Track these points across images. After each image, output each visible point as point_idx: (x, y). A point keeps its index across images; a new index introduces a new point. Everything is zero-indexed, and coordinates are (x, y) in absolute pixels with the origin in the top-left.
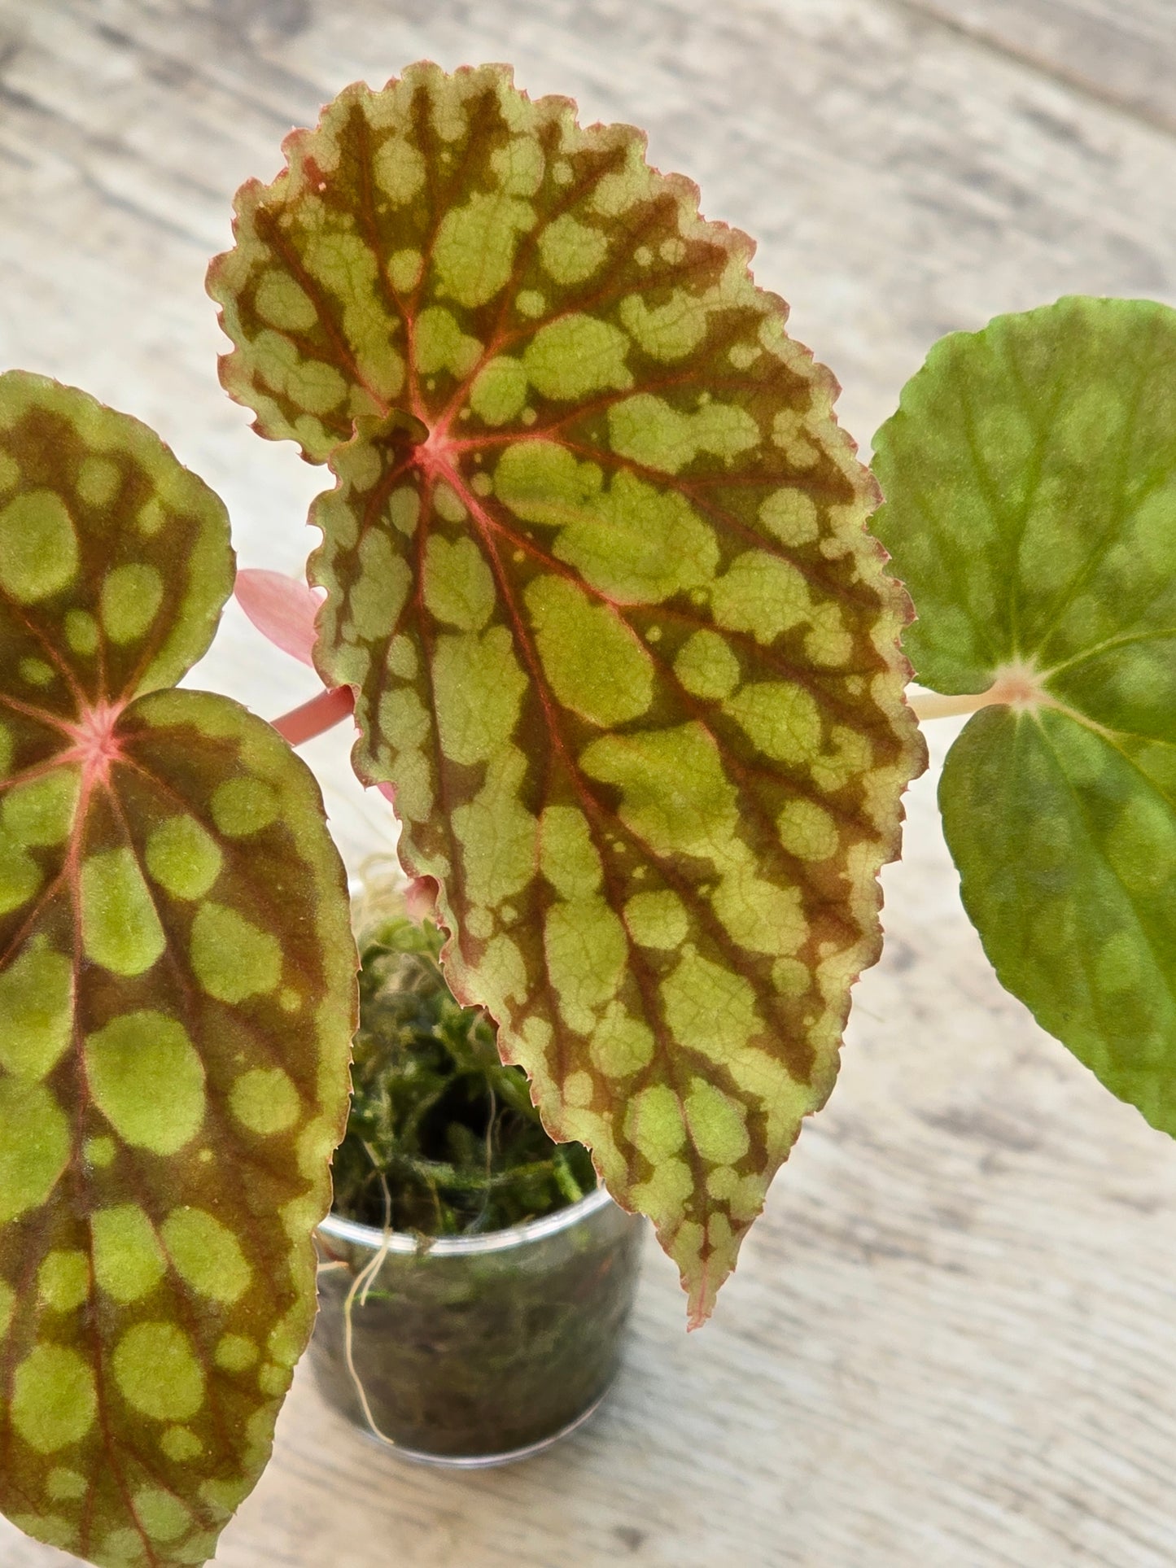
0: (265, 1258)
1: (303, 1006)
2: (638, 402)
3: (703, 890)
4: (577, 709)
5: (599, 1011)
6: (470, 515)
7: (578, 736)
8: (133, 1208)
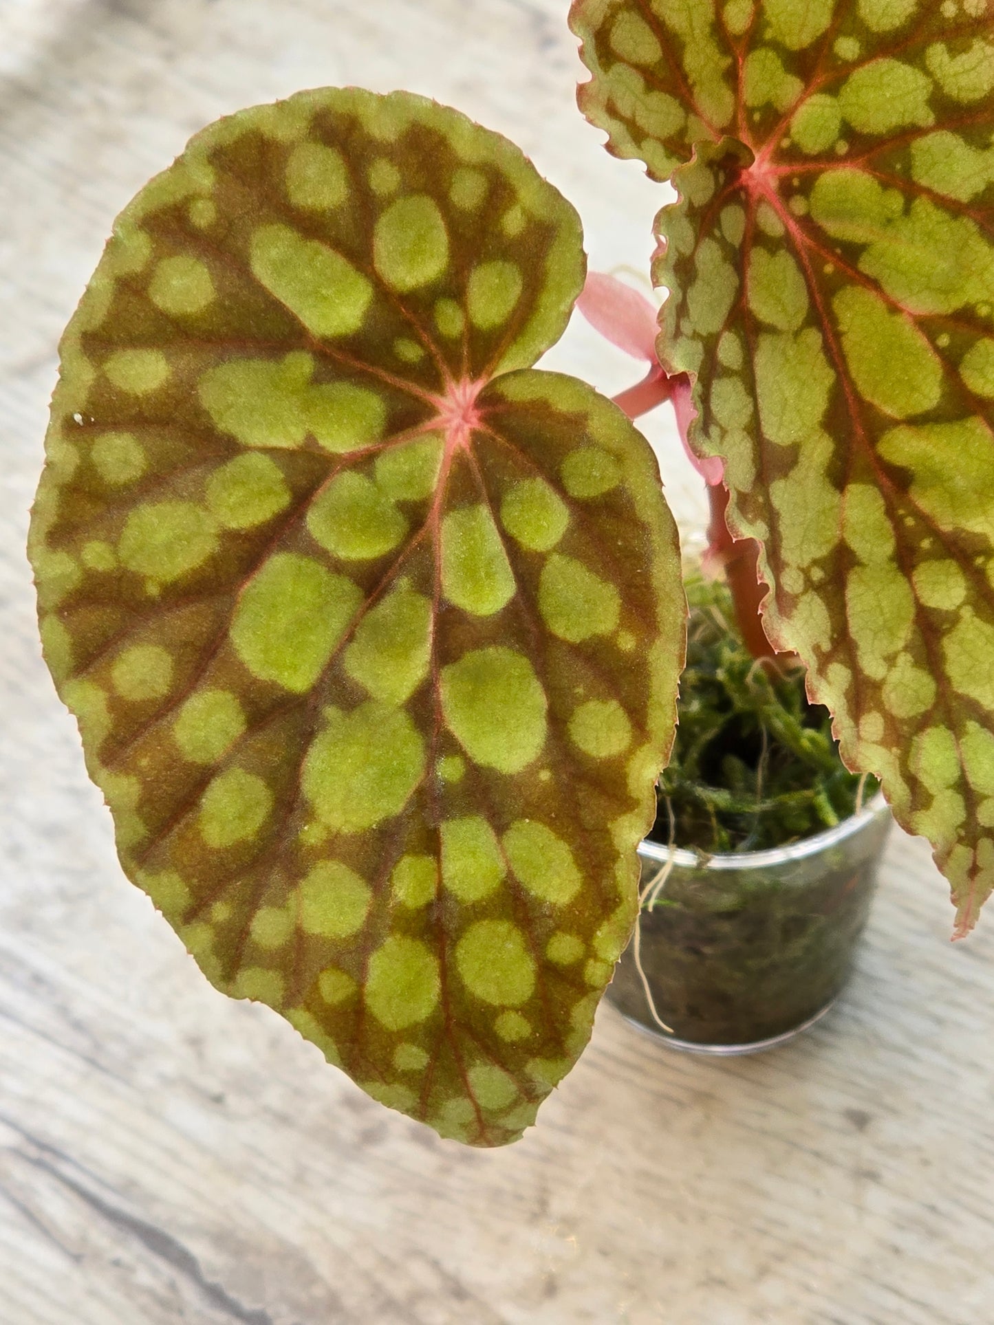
0: (594, 867)
1: (637, 646)
2: (938, 138)
3: (979, 561)
4: (876, 402)
5: (891, 660)
6: (787, 231)
7: (876, 425)
8: (479, 819)
